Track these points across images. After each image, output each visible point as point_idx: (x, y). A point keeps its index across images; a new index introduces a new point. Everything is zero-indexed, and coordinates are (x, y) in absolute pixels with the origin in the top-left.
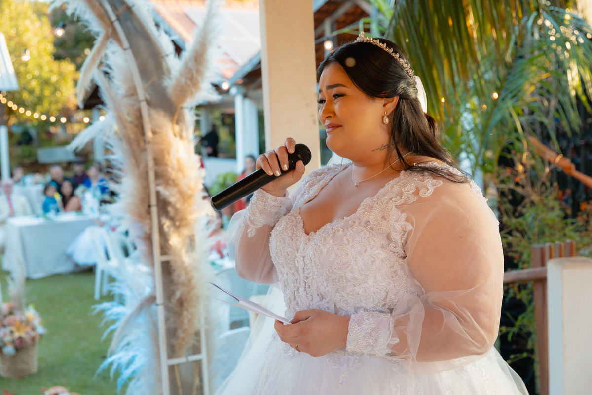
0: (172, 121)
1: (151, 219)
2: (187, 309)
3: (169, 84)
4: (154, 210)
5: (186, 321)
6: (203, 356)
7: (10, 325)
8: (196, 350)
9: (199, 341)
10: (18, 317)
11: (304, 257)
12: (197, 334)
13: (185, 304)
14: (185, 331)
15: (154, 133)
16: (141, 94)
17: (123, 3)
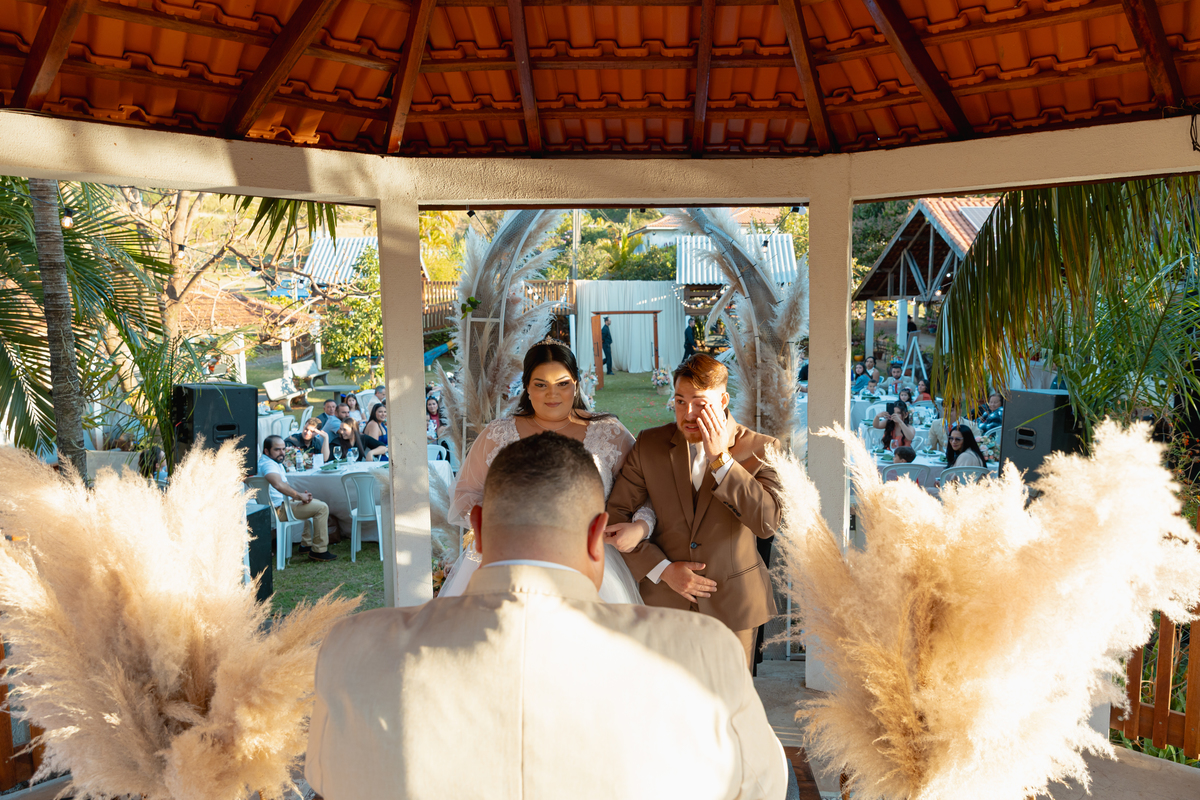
0: (777, 352)
16: (756, 332)
17: (749, 263)
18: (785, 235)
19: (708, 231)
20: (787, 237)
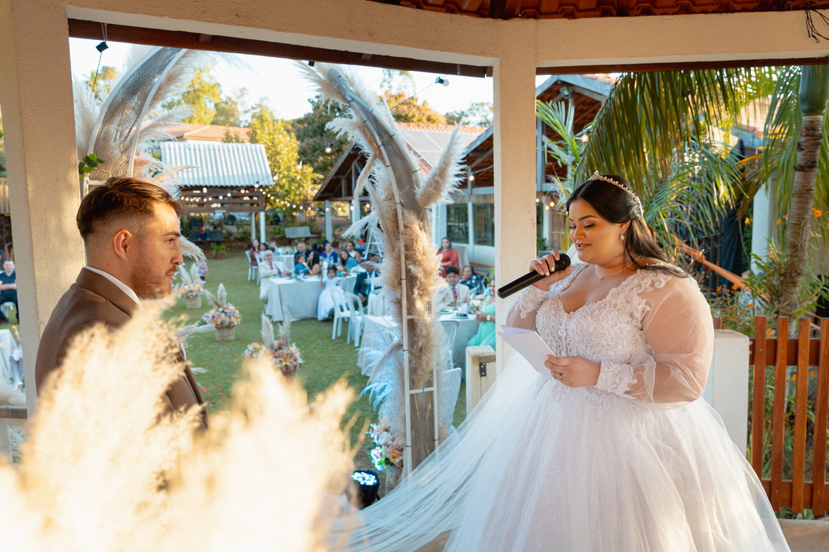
0: (418, 218)
1: (401, 289)
2: (425, 355)
3: (419, 192)
4: (404, 282)
5: (424, 363)
6: (434, 389)
7: (279, 357)
8: (430, 384)
9: (432, 377)
10: (285, 351)
11: (566, 330)
12: (431, 372)
13: (424, 351)
14: (423, 370)
15: (406, 227)
16: (397, 199)
17: (387, 132)
18: (258, 145)
19: (349, 99)
20: (260, 147)
